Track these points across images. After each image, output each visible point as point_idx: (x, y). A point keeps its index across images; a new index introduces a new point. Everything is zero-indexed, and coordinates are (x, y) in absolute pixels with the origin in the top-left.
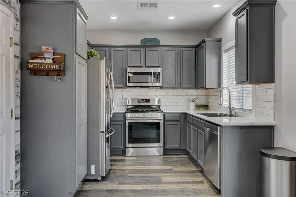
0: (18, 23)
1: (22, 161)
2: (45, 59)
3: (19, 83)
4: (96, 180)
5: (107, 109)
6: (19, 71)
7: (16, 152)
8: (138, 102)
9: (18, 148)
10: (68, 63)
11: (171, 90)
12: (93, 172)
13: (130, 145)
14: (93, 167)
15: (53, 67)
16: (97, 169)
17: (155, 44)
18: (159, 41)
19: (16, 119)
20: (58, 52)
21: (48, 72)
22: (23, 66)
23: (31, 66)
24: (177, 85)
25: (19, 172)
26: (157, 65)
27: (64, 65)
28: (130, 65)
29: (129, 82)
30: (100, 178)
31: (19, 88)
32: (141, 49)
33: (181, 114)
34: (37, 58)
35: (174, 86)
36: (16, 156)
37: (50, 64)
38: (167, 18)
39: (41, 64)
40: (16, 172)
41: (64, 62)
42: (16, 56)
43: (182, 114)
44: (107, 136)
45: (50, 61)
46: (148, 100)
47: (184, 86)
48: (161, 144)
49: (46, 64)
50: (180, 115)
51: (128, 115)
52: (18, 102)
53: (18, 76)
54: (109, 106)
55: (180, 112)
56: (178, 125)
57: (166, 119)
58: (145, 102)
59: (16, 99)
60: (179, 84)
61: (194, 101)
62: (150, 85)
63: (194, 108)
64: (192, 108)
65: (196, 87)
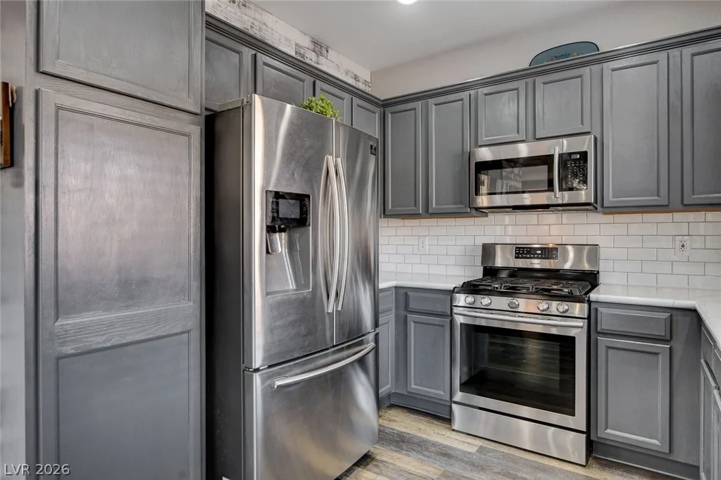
8: (516, 258)
24: (664, 193)
32: (521, 84)
33: (674, 312)
43: (679, 313)
46: (547, 253)
47: (701, 197)
48: (579, 418)
50: (671, 315)
51: (460, 299)
55: (671, 305)
56: (660, 356)
58: (541, 258)
60: (675, 191)
62: (548, 200)
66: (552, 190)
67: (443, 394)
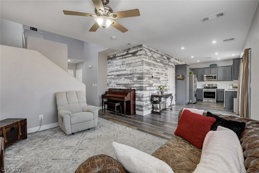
0: (175, 70)
1: (176, 96)
4: (192, 104)
5: (195, 87)
8: (208, 86)
10: (185, 77)
12: (191, 101)
15: (182, 78)
16: (192, 101)
17: (215, 66)
20: (183, 75)
21: (181, 79)
22: (176, 78)
26: (215, 73)
28: (205, 74)
29: (204, 79)
30: (193, 103)
31: (175, 82)
32: (209, 68)
35: (223, 80)
45: (181, 77)
46: (212, 85)
47: (227, 80)
51: (203, 89)
53: (175, 80)
54: (196, 86)
56: (223, 93)
57: (218, 91)
60: (225, 79)
61: (232, 85)
62: (212, 80)
63: (232, 88)
64: (231, 87)
65: (232, 80)
66: (213, 79)
67: (201, 99)
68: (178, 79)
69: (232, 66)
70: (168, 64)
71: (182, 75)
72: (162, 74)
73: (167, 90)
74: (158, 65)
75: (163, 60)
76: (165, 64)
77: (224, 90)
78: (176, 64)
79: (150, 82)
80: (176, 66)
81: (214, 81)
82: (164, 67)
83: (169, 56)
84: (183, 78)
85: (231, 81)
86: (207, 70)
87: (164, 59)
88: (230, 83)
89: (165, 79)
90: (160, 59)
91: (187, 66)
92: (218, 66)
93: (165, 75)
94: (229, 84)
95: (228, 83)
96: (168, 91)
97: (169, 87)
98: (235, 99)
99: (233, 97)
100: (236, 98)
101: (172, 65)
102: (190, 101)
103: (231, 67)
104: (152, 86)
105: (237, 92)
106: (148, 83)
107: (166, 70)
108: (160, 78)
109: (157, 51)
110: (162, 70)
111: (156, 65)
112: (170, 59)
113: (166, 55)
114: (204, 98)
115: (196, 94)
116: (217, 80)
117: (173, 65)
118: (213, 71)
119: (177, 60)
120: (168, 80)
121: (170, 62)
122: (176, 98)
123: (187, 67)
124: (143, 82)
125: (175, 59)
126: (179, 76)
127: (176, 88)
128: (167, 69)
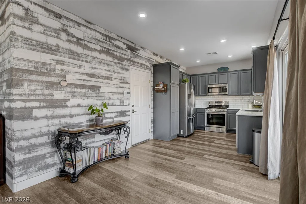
0: (152, 74)
1: (154, 123)
2: (160, 86)
3: (152, 96)
4: (183, 137)
6: (153, 91)
7: (151, 120)
8: (215, 103)
9: (152, 119)
10: (168, 87)
11: (236, 96)
12: (182, 133)
13: (208, 125)
14: (182, 131)
15: (162, 89)
16: (183, 132)
17: (226, 70)
18: (228, 68)
19: (151, 108)
20: (165, 83)
21: (161, 91)
23: (155, 89)
24: (238, 93)
25: (153, 127)
26: (226, 83)
27: (167, 88)
28: (210, 83)
29: (209, 92)
30: (185, 136)
31: (152, 98)
32: (216, 74)
34: (158, 86)
36: (151, 121)
37: (161, 88)
38: (227, 56)
39: (158, 88)
40: (151, 127)
41: (167, 87)
42: (151, 86)
44: (188, 118)
45: (162, 87)
47: (243, 94)
48: (225, 126)
49: (160, 88)
51: (206, 110)
52: (152, 102)
53: (152, 93)
57: (229, 113)
58: (219, 103)
59: (151, 101)
60: (240, 93)
61: (252, 103)
62: (221, 94)
63: (252, 107)
64: (250, 107)
65: (251, 94)
66: (221, 92)
67: (203, 126)
68: (157, 91)
69: (251, 69)
70: (129, 60)
71: (163, 84)
72: (108, 78)
73: (128, 113)
74: (94, 58)
75: (112, 49)
76: (121, 59)
77: (237, 114)
78: (154, 63)
79: (53, 95)
80: (154, 66)
81: (224, 96)
82: (116, 63)
83: (133, 43)
84: (166, 90)
85: (250, 96)
86: (213, 77)
87: (118, 47)
88: (249, 98)
89: (120, 90)
90: (100, 43)
91: (172, 66)
92: (229, 70)
93: (120, 83)
94: (247, 100)
95: (246, 98)
96: (129, 115)
97: (133, 106)
98: (256, 135)
99: (253, 131)
100: (260, 132)
101: (142, 64)
102: (180, 131)
103: (250, 71)
104: (67, 107)
105: (262, 117)
106: (43, 98)
107: (122, 71)
108: (99, 87)
109: (90, 23)
110: (108, 69)
111: (84, 56)
112: (138, 50)
113: (123, 40)
114: (207, 124)
115: (193, 118)
116: (228, 95)
117: (148, 64)
118: (223, 77)
119: (159, 57)
120: (128, 93)
121: (137, 56)
122: (154, 127)
123: (172, 68)
124: (13, 95)
125: (152, 54)
126: (159, 85)
127: (154, 108)
128: (126, 70)
